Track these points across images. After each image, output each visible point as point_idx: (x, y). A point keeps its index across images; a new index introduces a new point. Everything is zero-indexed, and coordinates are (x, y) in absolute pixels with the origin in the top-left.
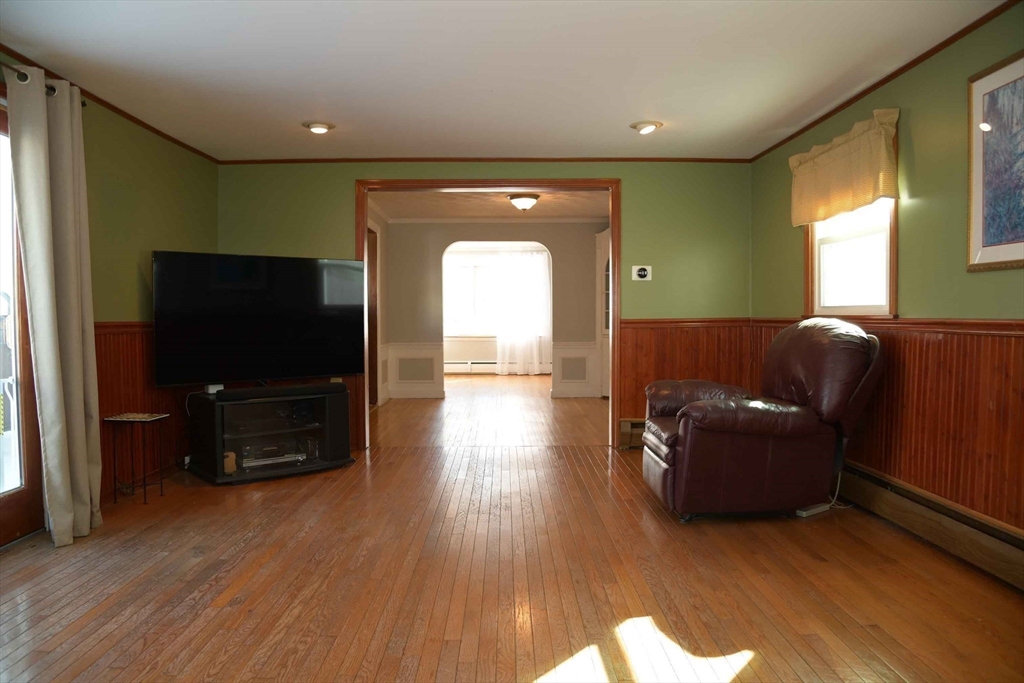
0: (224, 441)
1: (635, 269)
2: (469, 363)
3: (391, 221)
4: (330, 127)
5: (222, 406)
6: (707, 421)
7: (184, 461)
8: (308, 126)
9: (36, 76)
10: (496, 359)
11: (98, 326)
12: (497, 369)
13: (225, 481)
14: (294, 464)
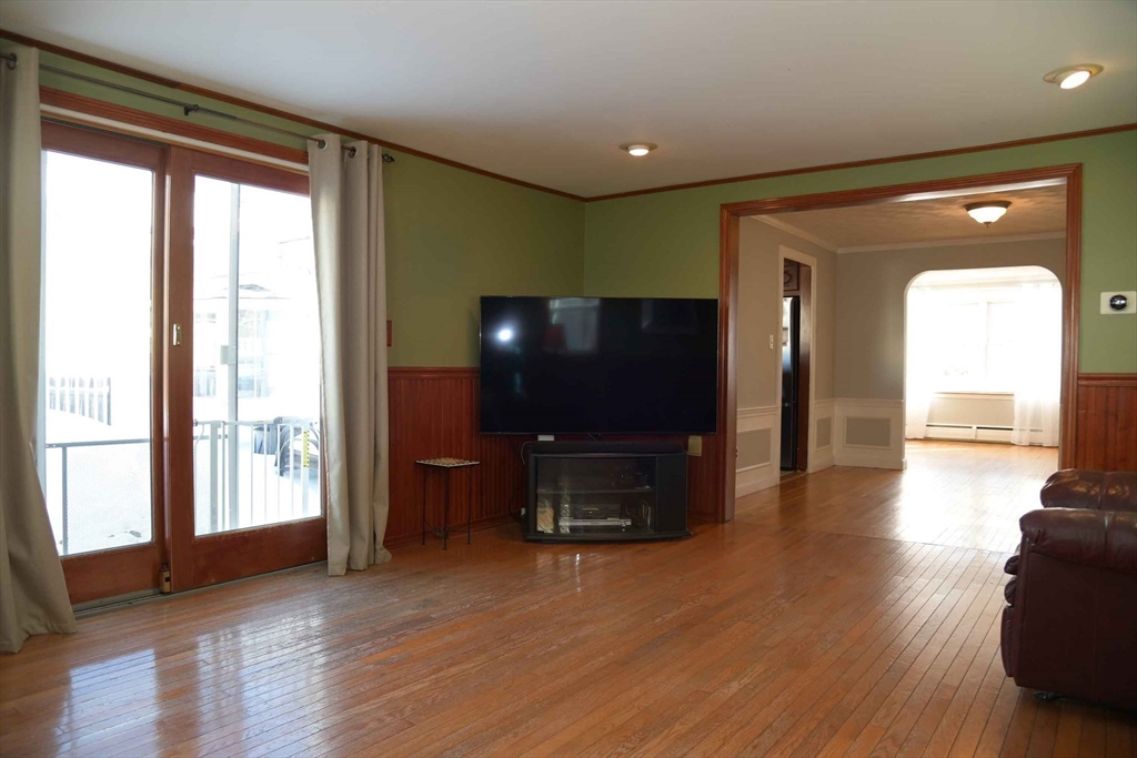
0: (537, 495)
1: (1106, 297)
2: (974, 427)
3: (840, 251)
4: (651, 147)
5: (536, 458)
6: (1046, 543)
7: (520, 512)
8: (627, 148)
9: (332, 140)
10: (1012, 424)
11: (392, 372)
12: (1013, 437)
13: (534, 538)
14: (617, 529)
